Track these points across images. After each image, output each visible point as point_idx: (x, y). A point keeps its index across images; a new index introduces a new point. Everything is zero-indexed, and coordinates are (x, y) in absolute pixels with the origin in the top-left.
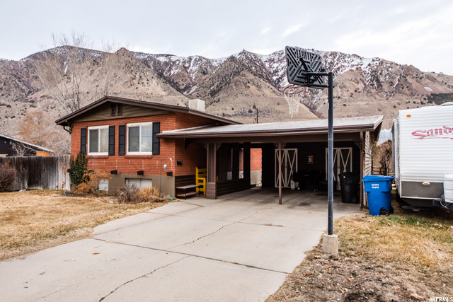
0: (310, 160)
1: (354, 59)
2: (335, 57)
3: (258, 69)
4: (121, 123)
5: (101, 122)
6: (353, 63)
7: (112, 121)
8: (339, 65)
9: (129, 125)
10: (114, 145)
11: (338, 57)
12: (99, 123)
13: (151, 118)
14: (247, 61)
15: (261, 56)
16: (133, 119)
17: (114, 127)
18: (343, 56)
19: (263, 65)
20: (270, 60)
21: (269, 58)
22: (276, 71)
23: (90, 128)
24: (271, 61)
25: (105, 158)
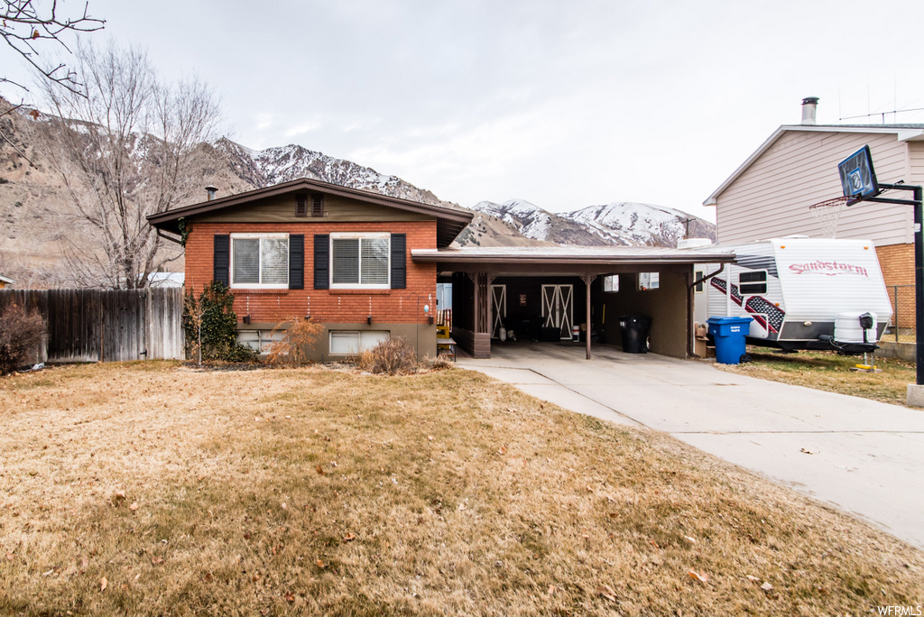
0: (523, 300)
1: (370, 174)
2: (347, 169)
3: (246, 169)
4: (320, 230)
5: (269, 227)
6: (368, 179)
7: (298, 226)
8: (353, 179)
9: (334, 236)
10: (302, 270)
11: (350, 168)
12: (263, 227)
13: (388, 226)
14: (229, 154)
15: (250, 151)
16: (347, 226)
17: (302, 237)
18: (357, 168)
19: (252, 165)
20: (262, 159)
21: (261, 155)
22: (272, 176)
23: (234, 236)
24: (265, 160)
25: (280, 294)
